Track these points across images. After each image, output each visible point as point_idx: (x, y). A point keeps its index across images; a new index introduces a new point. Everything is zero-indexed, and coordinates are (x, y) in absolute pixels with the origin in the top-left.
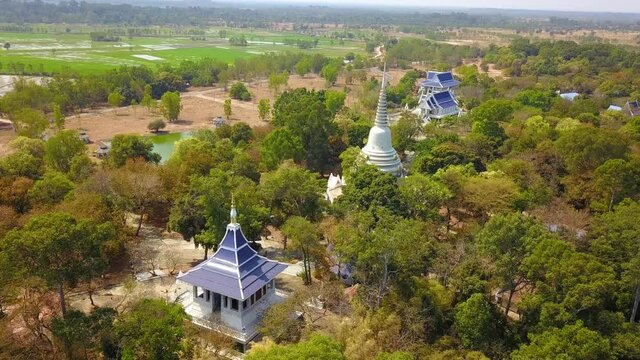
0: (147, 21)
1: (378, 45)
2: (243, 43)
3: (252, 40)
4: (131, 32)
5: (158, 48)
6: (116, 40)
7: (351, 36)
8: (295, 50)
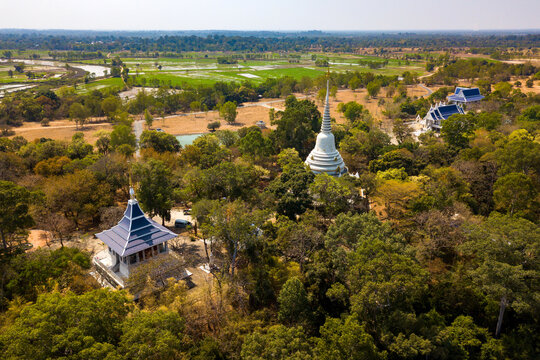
0: (265, 48)
1: (438, 65)
2: (326, 65)
3: (334, 61)
4: (248, 57)
5: (261, 68)
6: (235, 63)
7: (419, 58)
8: (366, 69)
